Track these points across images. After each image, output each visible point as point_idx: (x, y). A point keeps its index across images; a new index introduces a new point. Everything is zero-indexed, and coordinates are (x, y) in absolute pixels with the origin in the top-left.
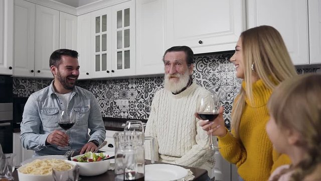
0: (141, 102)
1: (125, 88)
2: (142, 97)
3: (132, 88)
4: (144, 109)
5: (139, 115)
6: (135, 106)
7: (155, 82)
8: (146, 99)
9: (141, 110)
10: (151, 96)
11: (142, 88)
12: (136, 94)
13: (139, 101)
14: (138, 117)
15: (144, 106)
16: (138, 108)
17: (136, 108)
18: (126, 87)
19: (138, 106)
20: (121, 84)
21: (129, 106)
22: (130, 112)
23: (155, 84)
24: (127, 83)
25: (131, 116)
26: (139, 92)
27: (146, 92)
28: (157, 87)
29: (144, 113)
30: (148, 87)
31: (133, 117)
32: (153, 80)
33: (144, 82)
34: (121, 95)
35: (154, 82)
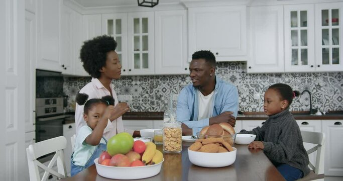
0: (146, 97)
1: (128, 85)
2: (147, 93)
3: (136, 84)
4: (149, 102)
5: (143, 108)
6: (139, 100)
7: (161, 80)
8: (151, 94)
9: (146, 104)
10: (156, 92)
11: (147, 84)
12: (140, 90)
13: (144, 96)
14: (143, 110)
15: (149, 100)
16: (142, 103)
17: (141, 102)
18: (129, 83)
19: (142, 100)
20: (123, 81)
21: (133, 101)
22: (134, 106)
23: (160, 82)
24: (131, 80)
25: (135, 110)
26: (143, 89)
27: (152, 88)
28: (162, 84)
29: (150, 106)
30: (153, 84)
31: (137, 110)
32: (158, 78)
33: (149, 80)
34: (123, 91)
35: (159, 80)
